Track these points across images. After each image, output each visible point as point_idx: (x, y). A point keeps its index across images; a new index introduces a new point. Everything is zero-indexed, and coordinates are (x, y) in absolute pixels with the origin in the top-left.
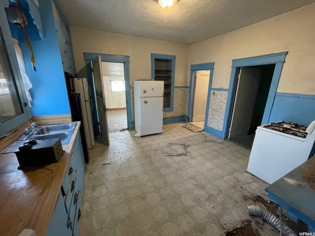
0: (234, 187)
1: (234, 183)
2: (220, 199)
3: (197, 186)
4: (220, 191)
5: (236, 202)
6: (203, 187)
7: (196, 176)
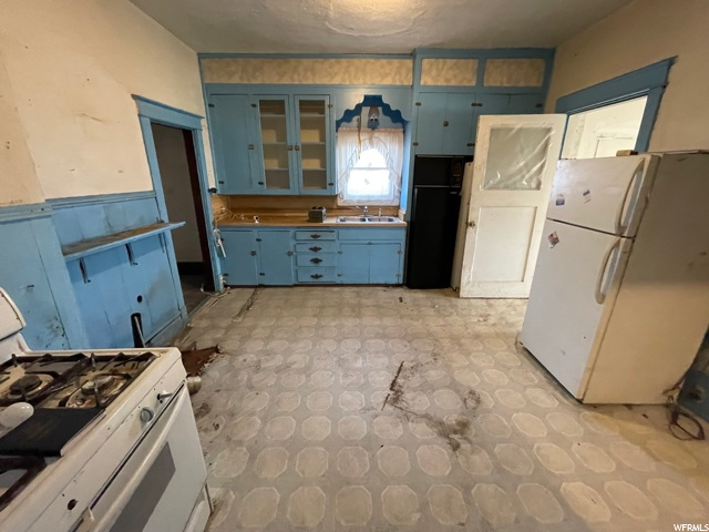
0: (232, 415)
1: (236, 424)
2: (244, 376)
3: (288, 367)
4: (251, 387)
5: (218, 391)
6: (278, 370)
7: (308, 376)
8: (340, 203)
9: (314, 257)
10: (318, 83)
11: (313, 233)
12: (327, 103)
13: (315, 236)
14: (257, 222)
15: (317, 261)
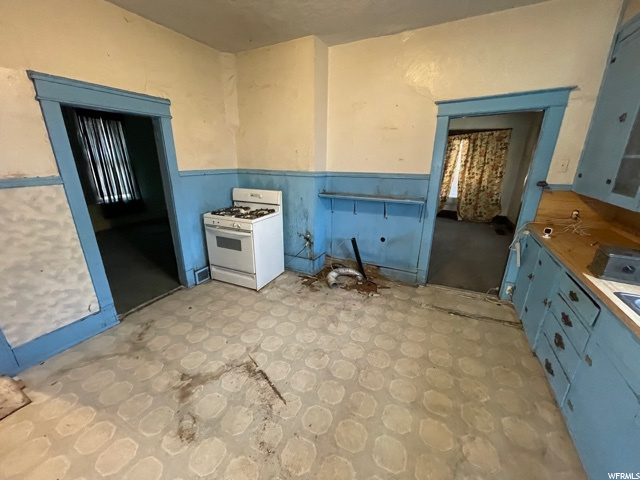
9: (561, 333)
11: (575, 290)
13: (573, 296)
14: (547, 236)
15: (559, 342)
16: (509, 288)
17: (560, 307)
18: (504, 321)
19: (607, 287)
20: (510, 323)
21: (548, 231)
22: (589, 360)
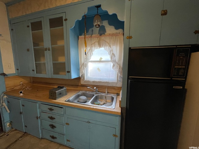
8: (82, 82)
9: (51, 123)
10: (58, 5)
11: (50, 107)
12: (64, 18)
13: (51, 109)
14: (21, 94)
15: (53, 126)
16: (8, 124)
17: (45, 116)
18: (18, 139)
19: (61, 100)
20: (21, 137)
21: (21, 92)
22: (67, 124)
